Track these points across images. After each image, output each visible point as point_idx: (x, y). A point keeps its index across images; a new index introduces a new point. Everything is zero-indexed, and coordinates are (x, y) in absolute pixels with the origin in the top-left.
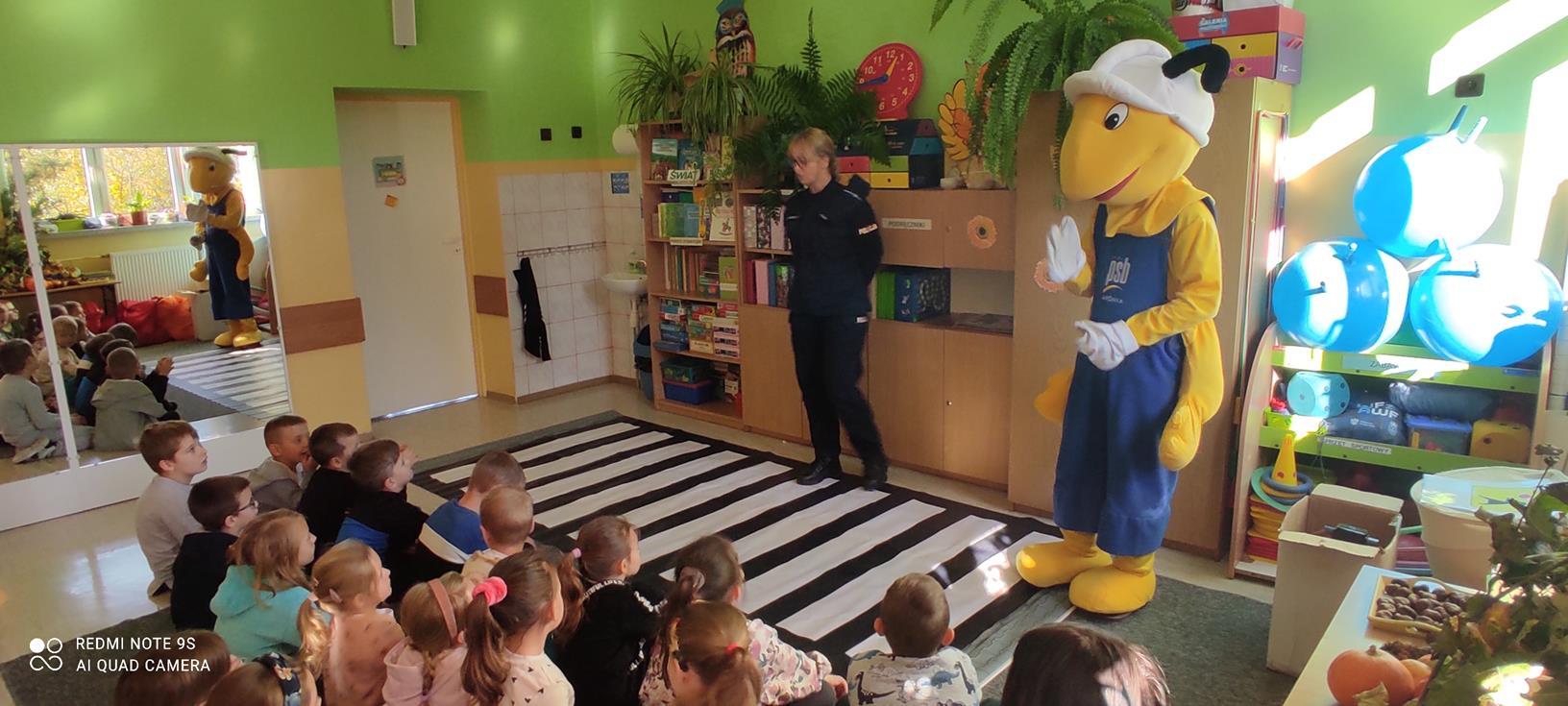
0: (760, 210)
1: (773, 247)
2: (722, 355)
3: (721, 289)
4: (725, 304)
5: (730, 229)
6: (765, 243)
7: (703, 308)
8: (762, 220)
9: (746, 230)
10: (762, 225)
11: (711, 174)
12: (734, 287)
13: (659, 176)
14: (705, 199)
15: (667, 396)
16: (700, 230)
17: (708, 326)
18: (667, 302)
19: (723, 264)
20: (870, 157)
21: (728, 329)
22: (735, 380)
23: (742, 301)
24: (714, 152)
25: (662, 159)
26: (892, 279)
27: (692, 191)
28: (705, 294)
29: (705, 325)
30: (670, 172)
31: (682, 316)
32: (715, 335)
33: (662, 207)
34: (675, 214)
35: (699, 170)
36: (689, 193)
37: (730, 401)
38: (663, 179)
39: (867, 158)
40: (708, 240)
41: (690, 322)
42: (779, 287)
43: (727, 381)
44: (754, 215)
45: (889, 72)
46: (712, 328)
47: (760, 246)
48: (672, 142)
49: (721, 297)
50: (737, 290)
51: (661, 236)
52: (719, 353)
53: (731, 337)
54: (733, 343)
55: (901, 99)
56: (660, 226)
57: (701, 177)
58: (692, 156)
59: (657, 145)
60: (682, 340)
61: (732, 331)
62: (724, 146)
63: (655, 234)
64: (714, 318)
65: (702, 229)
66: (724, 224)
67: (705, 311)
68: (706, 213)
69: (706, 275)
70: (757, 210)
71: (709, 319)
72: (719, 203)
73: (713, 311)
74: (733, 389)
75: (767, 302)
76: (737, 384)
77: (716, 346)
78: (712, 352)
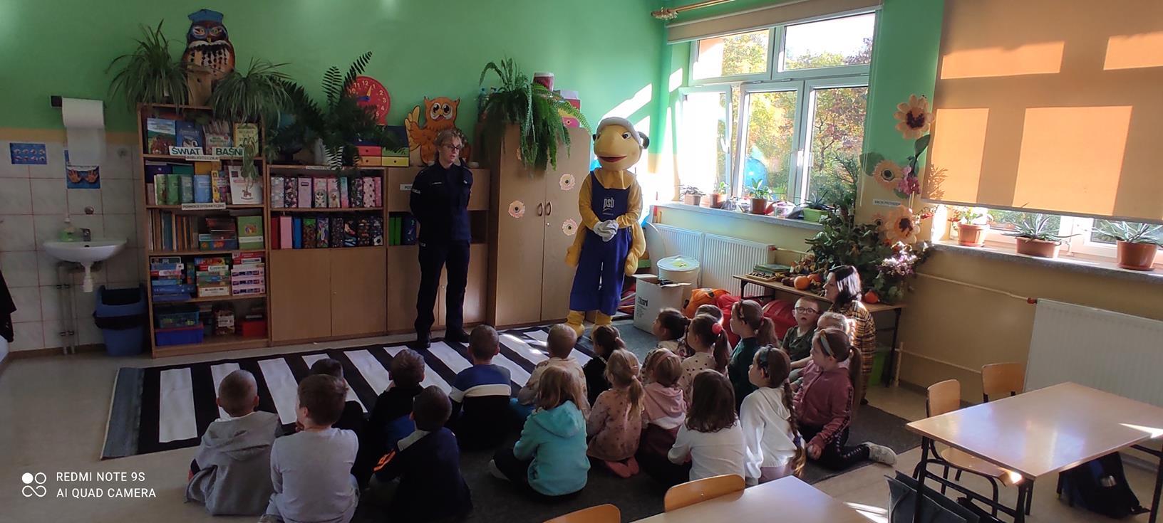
0: (288, 180)
1: (299, 206)
2: (243, 294)
3: (240, 242)
4: (241, 253)
6: (292, 203)
7: (210, 261)
8: (289, 188)
10: (289, 191)
11: (217, 151)
12: (257, 239)
13: (157, 151)
14: (217, 172)
15: (156, 345)
16: (214, 196)
17: (223, 274)
18: (160, 261)
19: (242, 221)
20: (383, 146)
21: (251, 272)
22: (230, 314)
23: (270, 248)
24: (222, 134)
25: (159, 136)
26: (399, 220)
27: (191, 165)
28: (210, 248)
29: (219, 273)
30: (171, 148)
31: (182, 270)
32: (234, 279)
33: (158, 178)
34: (179, 184)
35: (201, 148)
36: (187, 166)
37: (224, 333)
38: (163, 153)
39: (380, 148)
40: (231, 204)
41: (198, 274)
42: (306, 234)
43: (219, 317)
44: (283, 183)
45: (369, 94)
46: (229, 274)
47: (287, 206)
48: (170, 123)
49: (241, 248)
50: (262, 240)
51: (157, 203)
52: (238, 293)
53: (253, 278)
54: (256, 282)
55: (381, 112)
56: (156, 194)
57: (205, 154)
58: (191, 136)
59: (152, 124)
60: (183, 291)
61: (256, 273)
62: (237, 131)
63: (150, 202)
64: (227, 266)
65: (216, 195)
66: (243, 191)
67: (213, 262)
68: (218, 183)
69: (209, 233)
70: (285, 180)
71: (221, 268)
72: (235, 174)
73: (223, 261)
74: (228, 322)
75: (291, 247)
76: (232, 317)
77: (234, 288)
78: (228, 294)
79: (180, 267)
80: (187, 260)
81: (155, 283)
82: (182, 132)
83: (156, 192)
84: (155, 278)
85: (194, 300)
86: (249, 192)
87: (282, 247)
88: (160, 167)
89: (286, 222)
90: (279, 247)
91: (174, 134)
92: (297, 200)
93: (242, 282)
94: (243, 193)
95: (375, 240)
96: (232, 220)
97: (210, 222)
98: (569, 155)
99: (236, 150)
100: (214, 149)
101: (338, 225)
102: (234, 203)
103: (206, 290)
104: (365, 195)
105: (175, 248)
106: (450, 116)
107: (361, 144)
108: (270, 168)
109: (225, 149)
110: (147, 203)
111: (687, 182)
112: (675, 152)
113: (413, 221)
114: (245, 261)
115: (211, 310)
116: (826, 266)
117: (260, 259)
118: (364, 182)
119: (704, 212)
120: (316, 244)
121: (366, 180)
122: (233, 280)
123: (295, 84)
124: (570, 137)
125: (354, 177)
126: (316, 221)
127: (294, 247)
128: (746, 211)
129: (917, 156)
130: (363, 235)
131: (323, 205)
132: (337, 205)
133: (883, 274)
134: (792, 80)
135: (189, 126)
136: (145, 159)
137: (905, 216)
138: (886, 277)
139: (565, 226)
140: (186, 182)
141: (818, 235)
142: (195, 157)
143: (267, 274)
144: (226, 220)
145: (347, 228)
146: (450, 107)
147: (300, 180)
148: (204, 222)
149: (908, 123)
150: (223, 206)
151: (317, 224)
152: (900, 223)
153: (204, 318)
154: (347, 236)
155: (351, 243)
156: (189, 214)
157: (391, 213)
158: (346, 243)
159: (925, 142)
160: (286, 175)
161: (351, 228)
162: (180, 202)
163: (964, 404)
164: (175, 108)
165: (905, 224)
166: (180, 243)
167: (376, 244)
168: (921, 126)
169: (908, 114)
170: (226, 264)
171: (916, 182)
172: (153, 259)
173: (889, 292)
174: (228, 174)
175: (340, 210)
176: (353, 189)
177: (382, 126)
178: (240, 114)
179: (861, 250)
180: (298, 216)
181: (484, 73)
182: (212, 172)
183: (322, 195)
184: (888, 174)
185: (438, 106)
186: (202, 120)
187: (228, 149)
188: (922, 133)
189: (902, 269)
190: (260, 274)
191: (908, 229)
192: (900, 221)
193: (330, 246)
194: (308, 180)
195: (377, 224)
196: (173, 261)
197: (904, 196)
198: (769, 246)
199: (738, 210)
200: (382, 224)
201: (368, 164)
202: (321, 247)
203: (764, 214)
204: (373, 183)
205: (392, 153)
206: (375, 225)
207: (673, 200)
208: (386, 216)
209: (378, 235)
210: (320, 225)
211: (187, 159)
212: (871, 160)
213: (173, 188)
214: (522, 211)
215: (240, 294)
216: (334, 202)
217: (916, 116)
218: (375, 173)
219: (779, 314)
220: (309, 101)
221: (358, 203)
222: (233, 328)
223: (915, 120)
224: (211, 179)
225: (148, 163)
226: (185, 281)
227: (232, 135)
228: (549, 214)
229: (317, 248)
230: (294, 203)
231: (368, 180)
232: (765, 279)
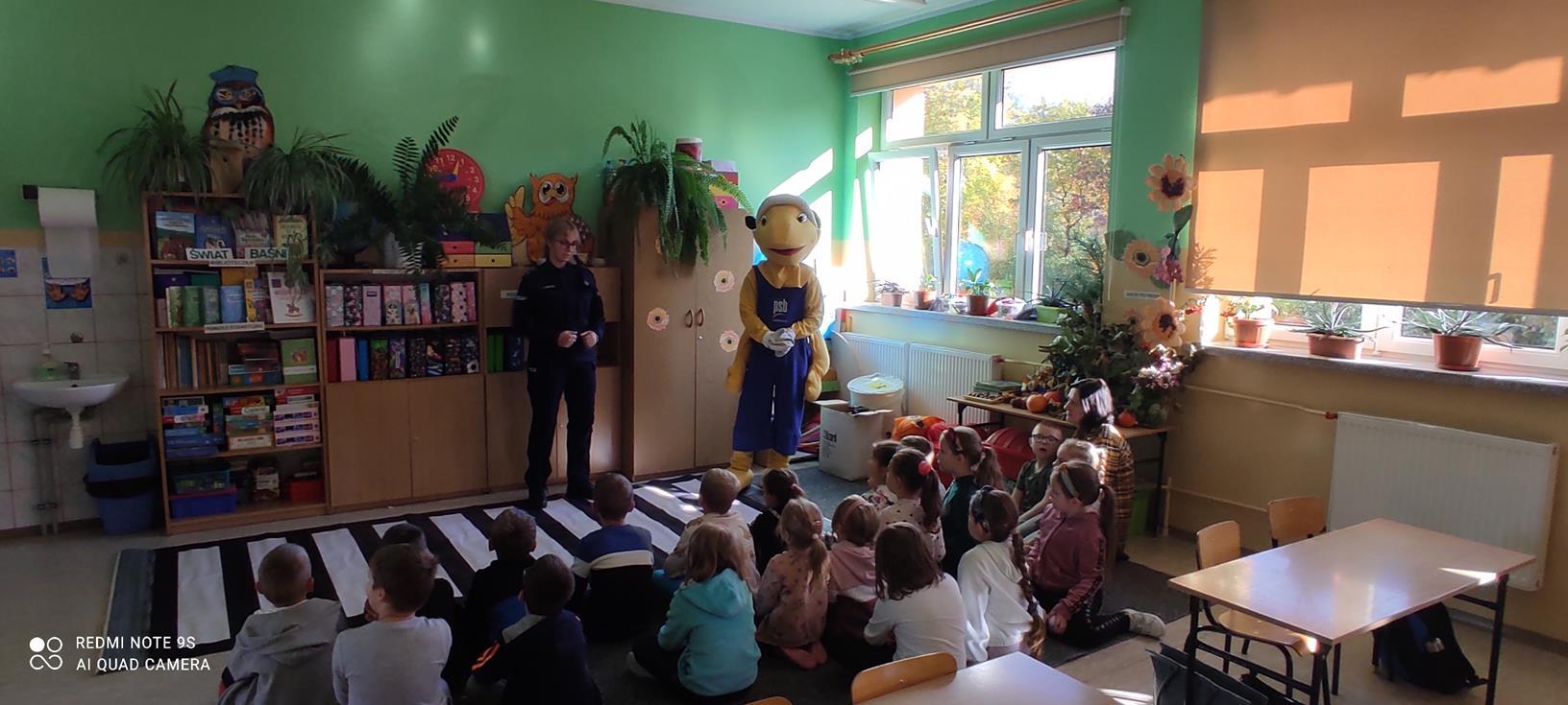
0: (348, 289)
1: (365, 324)
2: (290, 444)
3: (285, 373)
4: (287, 390)
5: (298, 310)
6: (355, 320)
7: (244, 400)
8: (351, 299)
9: (328, 309)
10: (350, 303)
11: (252, 253)
12: (308, 369)
13: (169, 255)
14: (251, 280)
15: (172, 517)
16: (249, 313)
17: (262, 417)
18: (176, 402)
19: (289, 347)
20: (475, 241)
21: (300, 414)
22: (273, 472)
23: (326, 381)
24: (258, 230)
25: (173, 235)
26: (500, 339)
27: (217, 272)
28: (241, 385)
29: (256, 417)
30: (188, 250)
31: (206, 414)
32: (277, 424)
33: (172, 291)
34: (201, 299)
35: (230, 250)
36: (214, 275)
37: (264, 497)
38: (178, 258)
39: (472, 243)
40: (272, 323)
41: (228, 418)
42: (375, 361)
43: (258, 477)
44: (341, 294)
45: (455, 172)
46: (271, 418)
47: (348, 324)
48: (187, 217)
49: (286, 381)
50: (315, 371)
51: (171, 324)
52: (284, 442)
53: (303, 422)
54: (308, 427)
55: (473, 196)
56: (169, 314)
57: (235, 257)
58: (217, 234)
59: (163, 219)
60: (208, 442)
61: (307, 415)
62: (278, 225)
63: (162, 324)
64: (268, 407)
65: (251, 312)
66: (289, 305)
67: (248, 403)
68: (253, 295)
69: (243, 363)
70: (345, 290)
71: (261, 410)
72: (277, 283)
73: (263, 400)
74: (271, 483)
75: (354, 378)
76: (276, 476)
77: (278, 436)
78: (270, 444)
79: (203, 410)
80: (212, 400)
81: (170, 433)
82: (204, 229)
83: (169, 309)
84: (170, 426)
85: (223, 455)
86: (296, 306)
87: (343, 379)
88: (174, 276)
89: (347, 346)
90: (339, 379)
91: (192, 231)
92: (362, 315)
93: (290, 428)
94: (288, 308)
95: (469, 366)
96: (274, 344)
97: (244, 349)
98: (725, 245)
99: (277, 251)
100: (248, 250)
101: (418, 347)
102: (276, 322)
103: (239, 440)
104: (453, 306)
105: (196, 385)
106: (565, 197)
107: (447, 239)
108: (325, 275)
109: (263, 251)
110: (157, 326)
111: (883, 276)
112: (866, 238)
113: (519, 339)
114: (291, 400)
115: (244, 468)
116: (1067, 381)
117: (313, 396)
118: (451, 289)
119: (907, 315)
120: (389, 374)
121: (454, 286)
122: (276, 426)
123: (356, 162)
124: (726, 220)
125: (438, 281)
126: (389, 343)
127: (358, 378)
128: (962, 312)
129: (1177, 233)
130: (452, 359)
131: (398, 321)
132: (415, 319)
133: (1140, 387)
134: (1014, 138)
135: (214, 221)
136: (154, 266)
137: (1165, 311)
138: (1146, 392)
139: (723, 339)
140: (211, 296)
141: (1055, 341)
142: (223, 263)
143: (322, 415)
144: (267, 344)
145: (430, 351)
146: (567, 187)
147: (365, 288)
148: (235, 348)
149: (1163, 191)
150: (261, 326)
151: (389, 347)
152: (1160, 321)
153: (237, 479)
154: (430, 362)
155: (436, 370)
156: (215, 340)
157: (488, 329)
158: (430, 372)
159: (1186, 215)
160: (347, 283)
161: (435, 351)
162: (202, 322)
163: (1245, 552)
164: (193, 197)
165: (1166, 322)
166: (203, 381)
167: (470, 371)
168: (1181, 194)
169: (1163, 179)
170: (267, 404)
171: (1177, 267)
172: (166, 401)
173: (1150, 411)
174: (267, 284)
175: (420, 327)
176: (438, 298)
177: (475, 214)
178: (281, 203)
179: (1112, 357)
180: (363, 337)
181: (609, 140)
182: (246, 281)
183: (395, 307)
184: (1141, 257)
185: (549, 186)
186: (230, 213)
187: (267, 249)
188: (1183, 202)
189: (1165, 380)
190: (314, 417)
191: (1170, 329)
192: (1160, 317)
193: (408, 375)
194: (377, 289)
195: (471, 344)
196: (194, 402)
197: (1164, 285)
198: (994, 357)
199: (952, 311)
200: (478, 344)
201: (456, 265)
202: (397, 378)
203: (985, 315)
204: (462, 289)
205: (489, 249)
206: (468, 346)
207: (866, 301)
208: (483, 334)
209: (472, 359)
210: (394, 349)
211: (211, 265)
212: (1119, 240)
213: (192, 305)
214: (665, 321)
215: (286, 444)
216: (413, 317)
217: (1172, 181)
218: (466, 277)
219: (1009, 447)
220: (376, 181)
221: (445, 318)
222: (278, 491)
223: (1172, 187)
224: (243, 292)
225: (158, 272)
226: (210, 429)
227: (271, 232)
228: (701, 325)
229: (389, 378)
230: (358, 319)
231: (457, 287)
232: (989, 400)
